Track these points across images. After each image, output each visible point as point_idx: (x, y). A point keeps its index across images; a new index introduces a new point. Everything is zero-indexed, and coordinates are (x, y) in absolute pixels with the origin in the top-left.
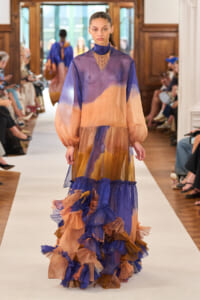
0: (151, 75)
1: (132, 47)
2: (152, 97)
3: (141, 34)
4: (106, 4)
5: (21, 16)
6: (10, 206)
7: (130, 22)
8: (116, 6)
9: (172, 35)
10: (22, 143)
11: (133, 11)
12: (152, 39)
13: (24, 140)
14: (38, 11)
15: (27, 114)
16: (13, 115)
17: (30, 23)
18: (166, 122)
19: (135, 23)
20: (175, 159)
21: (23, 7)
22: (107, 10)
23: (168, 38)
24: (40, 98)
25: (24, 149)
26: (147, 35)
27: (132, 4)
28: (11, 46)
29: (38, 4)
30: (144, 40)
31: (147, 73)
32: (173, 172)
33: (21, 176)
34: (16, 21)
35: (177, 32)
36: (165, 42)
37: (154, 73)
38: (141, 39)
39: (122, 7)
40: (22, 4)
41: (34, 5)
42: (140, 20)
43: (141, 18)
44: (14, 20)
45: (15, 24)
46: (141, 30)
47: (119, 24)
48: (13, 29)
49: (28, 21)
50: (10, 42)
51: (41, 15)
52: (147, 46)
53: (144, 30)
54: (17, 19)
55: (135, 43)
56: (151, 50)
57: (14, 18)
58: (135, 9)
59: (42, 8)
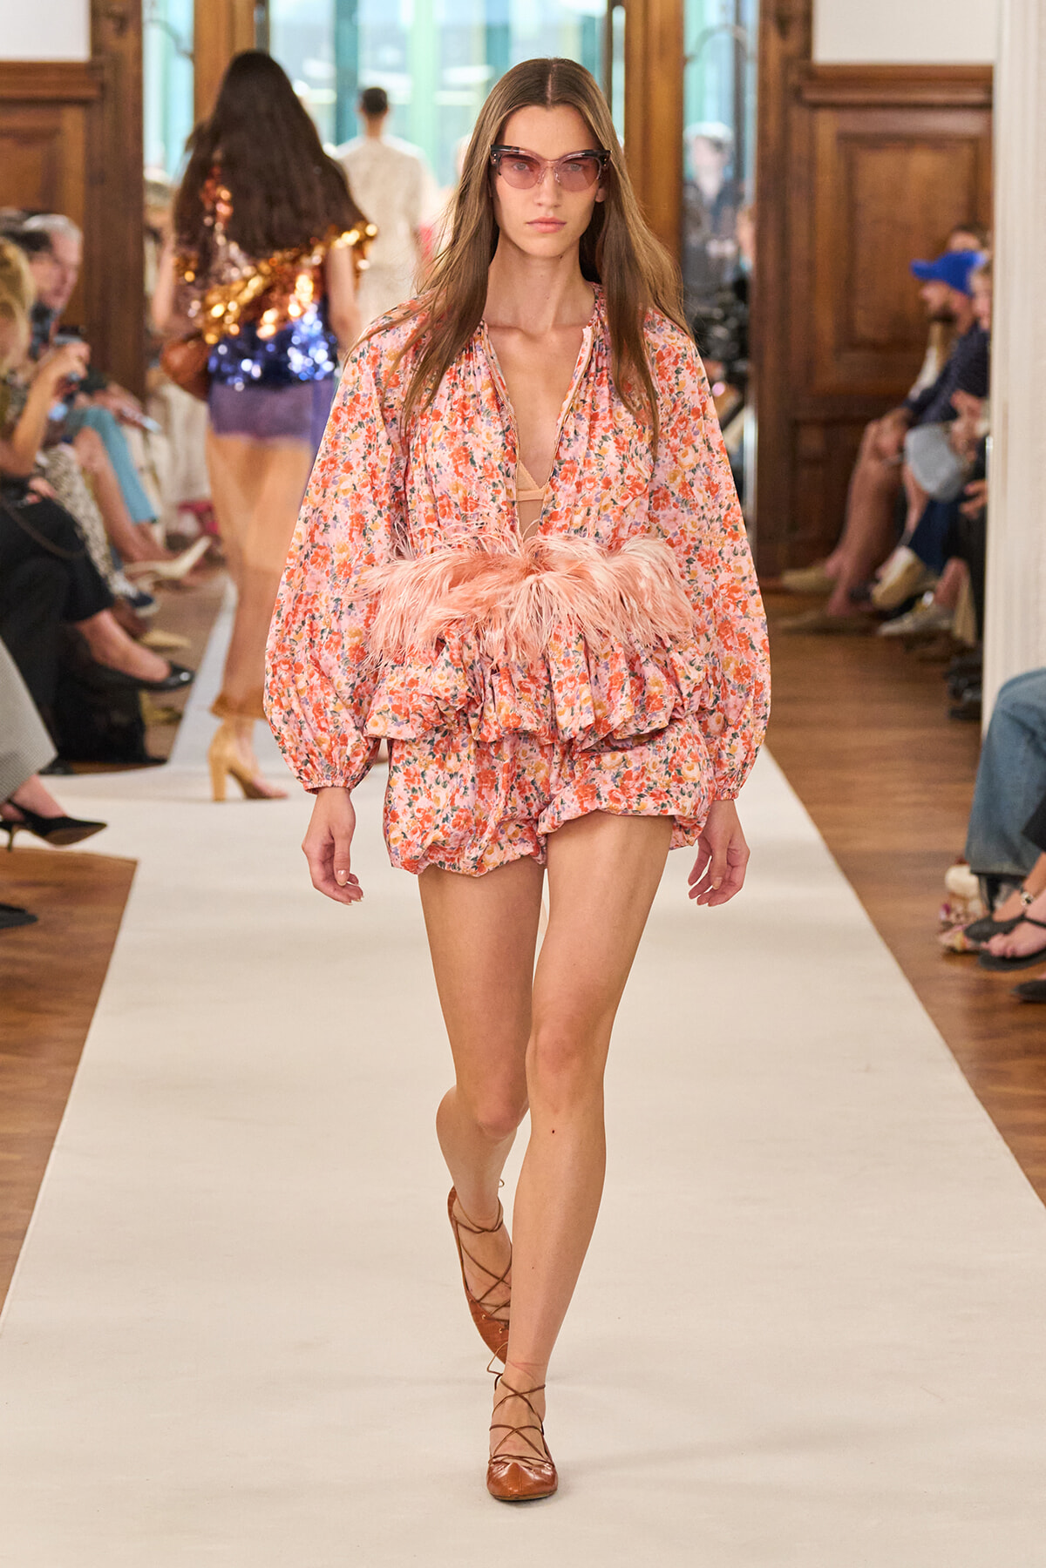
0: (849, 341)
1: (749, 186)
2: (851, 456)
3: (798, 115)
5: (147, 13)
6: (82, 1041)
7: (738, 46)
9: (964, 123)
10: (146, 699)
12: (851, 143)
13: (155, 687)
15: (177, 544)
16: (99, 552)
17: (195, 57)
18: (928, 599)
19: (763, 61)
20: (973, 793)
23: (937, 142)
26: (827, 126)
28: (95, 178)
30: (812, 163)
31: (826, 323)
32: (961, 862)
33: (141, 878)
34: (127, 44)
35: (986, 107)
36: (923, 163)
37: (865, 327)
38: (798, 146)
42: (793, 44)
43: (795, 32)
44: (112, 41)
45: (117, 62)
46: (794, 95)
47: (680, 63)
48: (103, 87)
49: (187, 44)
50: (89, 159)
51: (256, 14)
52: (827, 181)
53: (812, 95)
54: (131, 34)
55: (762, 166)
56: (850, 205)
57: (109, 26)
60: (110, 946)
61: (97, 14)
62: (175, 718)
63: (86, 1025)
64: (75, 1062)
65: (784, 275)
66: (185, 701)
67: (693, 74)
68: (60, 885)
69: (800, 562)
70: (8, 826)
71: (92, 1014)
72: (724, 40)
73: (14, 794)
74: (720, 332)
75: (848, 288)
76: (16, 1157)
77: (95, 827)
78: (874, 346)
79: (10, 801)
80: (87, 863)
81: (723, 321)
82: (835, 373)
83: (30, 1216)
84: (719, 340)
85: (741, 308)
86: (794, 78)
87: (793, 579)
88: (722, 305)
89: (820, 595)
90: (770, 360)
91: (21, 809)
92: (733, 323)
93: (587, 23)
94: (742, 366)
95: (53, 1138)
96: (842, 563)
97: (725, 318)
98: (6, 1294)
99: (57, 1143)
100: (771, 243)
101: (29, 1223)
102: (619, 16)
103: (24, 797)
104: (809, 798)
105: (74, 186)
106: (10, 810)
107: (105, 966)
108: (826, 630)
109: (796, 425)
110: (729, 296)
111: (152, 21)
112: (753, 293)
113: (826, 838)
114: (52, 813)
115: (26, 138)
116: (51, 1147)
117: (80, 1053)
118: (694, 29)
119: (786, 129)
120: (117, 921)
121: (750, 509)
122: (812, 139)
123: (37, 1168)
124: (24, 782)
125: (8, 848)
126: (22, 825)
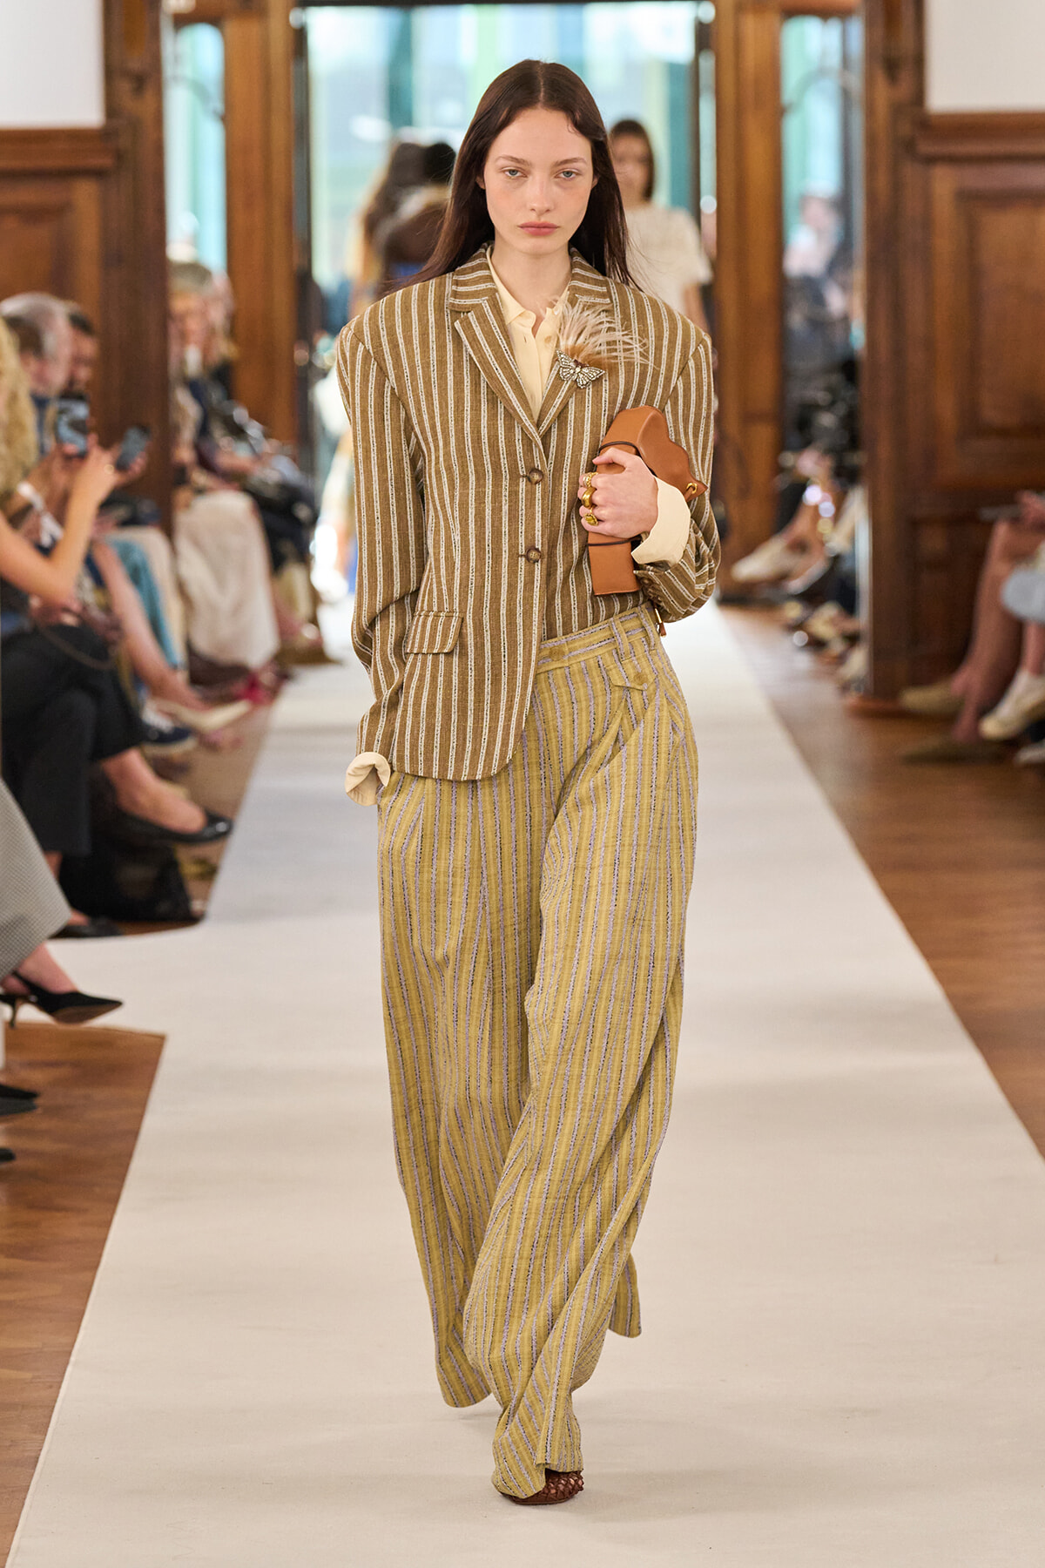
0: (973, 426)
3: (911, 171)
5: (169, 70)
6: (103, 1241)
7: (845, 94)
8: (759, 8)
11: (857, 29)
12: (970, 200)
13: (188, 839)
14: (279, 46)
17: (226, 119)
19: (870, 112)
21: (182, 21)
22: (704, 36)
24: (294, 574)
25: (193, 887)
26: (944, 182)
28: (112, 258)
30: (927, 223)
31: (947, 406)
33: (169, 1054)
34: (145, 106)
37: (992, 412)
38: (911, 206)
39: (791, 13)
41: (251, 8)
42: (905, 89)
43: (906, 78)
44: (127, 101)
45: (135, 127)
46: (906, 148)
47: (776, 113)
48: (119, 156)
49: (218, 104)
50: (105, 238)
51: (292, 68)
52: (945, 245)
53: (926, 148)
54: (149, 95)
55: (872, 228)
56: (972, 270)
57: (125, 86)
58: (870, 26)
59: (306, 24)
60: (134, 1134)
61: (112, 72)
62: (209, 872)
63: (107, 1225)
64: (94, 1267)
65: (898, 352)
66: (220, 854)
67: (792, 128)
68: (75, 1064)
69: (920, 680)
70: (11, 999)
71: (113, 1211)
72: (830, 86)
73: (21, 964)
74: (827, 420)
75: (971, 365)
76: (28, 1375)
77: (111, 1005)
78: (1003, 432)
79: (15, 974)
80: (110, 1039)
81: (830, 407)
82: (958, 464)
84: (827, 429)
85: (849, 393)
86: (906, 129)
87: (915, 698)
88: (830, 389)
89: (944, 719)
90: (884, 450)
91: (26, 982)
92: (842, 409)
93: (673, 69)
94: (852, 459)
95: (69, 1353)
96: (970, 678)
97: (833, 403)
98: (15, 1530)
99: (73, 1359)
100: (883, 318)
102: (707, 64)
103: (31, 968)
104: (931, 950)
105: (88, 270)
106: (14, 984)
107: (129, 1155)
108: (952, 758)
109: (914, 525)
110: (836, 379)
111: (175, 78)
112: (865, 375)
113: (952, 997)
114: (64, 988)
115: (33, 215)
117: (100, 1256)
118: (793, 74)
119: (897, 187)
120: (142, 1105)
121: (863, 618)
122: (927, 198)
123: (51, 1387)
124: (33, 950)
125: (12, 1024)
126: (26, 1000)
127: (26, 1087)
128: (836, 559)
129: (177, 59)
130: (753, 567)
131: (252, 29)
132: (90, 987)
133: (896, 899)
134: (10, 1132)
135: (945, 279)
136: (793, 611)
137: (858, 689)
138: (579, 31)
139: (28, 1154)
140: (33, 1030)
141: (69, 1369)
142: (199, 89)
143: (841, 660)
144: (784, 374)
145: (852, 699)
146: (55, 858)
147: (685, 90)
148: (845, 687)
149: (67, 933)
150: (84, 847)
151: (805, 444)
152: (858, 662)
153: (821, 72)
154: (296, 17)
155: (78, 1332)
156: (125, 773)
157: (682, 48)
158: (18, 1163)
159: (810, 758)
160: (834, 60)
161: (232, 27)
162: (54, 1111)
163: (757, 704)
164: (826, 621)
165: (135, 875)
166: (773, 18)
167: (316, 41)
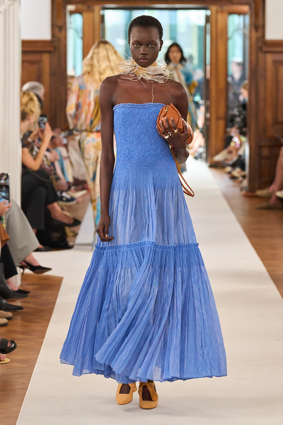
0: (276, 122)
3: (261, 55)
4: (206, 9)
5: (68, 25)
6: (46, 331)
7: (244, 35)
8: (222, 12)
10: (67, 229)
11: (247, 18)
12: (276, 63)
13: (70, 226)
14: (97, 19)
17: (83, 39)
19: (251, 39)
21: (72, 13)
22: (208, 19)
26: (270, 58)
27: (246, 8)
28: (53, 74)
29: (97, 8)
30: (265, 69)
31: (269, 116)
33: (64, 282)
34: (62, 35)
37: (281, 118)
38: (261, 64)
39: (231, 13)
40: (70, 7)
41: (90, 9)
42: (260, 34)
43: (260, 30)
44: (58, 34)
45: (59, 40)
46: (260, 49)
47: (226, 39)
48: (55, 47)
49: (81, 35)
50: (51, 69)
51: (101, 25)
52: (270, 74)
53: (265, 49)
54: (63, 32)
55: (251, 70)
56: (276, 81)
57: (57, 30)
58: (251, 17)
59: (104, 14)
60: (54, 303)
61: (53, 26)
62: (75, 235)
63: (47, 326)
64: (43, 337)
65: (257, 102)
66: (78, 230)
67: (230, 43)
68: (40, 284)
70: (23, 267)
71: (48, 323)
72: (241, 32)
73: (25, 258)
74: (238, 119)
75: (276, 106)
77: (49, 269)
79: (24, 261)
80: (49, 278)
81: (239, 116)
82: (271, 132)
83: (29, 383)
84: (238, 122)
85: (244, 112)
86: (260, 44)
87: (259, 193)
88: (239, 111)
89: (267, 198)
90: (253, 127)
91: (27, 263)
92: (242, 117)
93: (199, 27)
94: (244, 130)
95: (36, 360)
98: (21, 406)
99: (37, 362)
100: (253, 93)
101: (28, 385)
102: (208, 26)
103: (28, 259)
104: (263, 258)
105: (46, 77)
106: (24, 263)
107: (53, 309)
108: (269, 208)
109: (260, 147)
110: (241, 109)
111: (70, 28)
112: (248, 107)
113: (268, 271)
114: (37, 265)
115: (32, 63)
116: (36, 363)
117: (45, 335)
118: (231, 29)
119: (257, 59)
120: (57, 295)
121: (247, 172)
122: (265, 62)
123: (31, 369)
124: (29, 254)
125: (23, 274)
126: (27, 268)
127: (26, 290)
128: (240, 156)
129: (70, 23)
130: (218, 158)
131: (90, 15)
132: (43, 265)
133: (254, 245)
134: (22, 302)
135: (269, 83)
136: (229, 169)
137: (245, 190)
138: (175, 17)
139: (27, 308)
140: (28, 275)
141: (36, 364)
142: (76, 31)
143: (241, 182)
144: (228, 108)
145: (244, 192)
146: (35, 230)
147: (202, 33)
148: (242, 189)
149: (38, 250)
150: (43, 227)
151: (233, 126)
152: (245, 183)
153: (238, 29)
154: (102, 12)
155: (39, 354)
156: (53, 208)
157: (202, 22)
158: (24, 310)
159: (232, 207)
160: (242, 26)
161: (85, 14)
162: (34, 297)
163: (219, 193)
164: (237, 172)
165: (55, 235)
166: (226, 15)
167: (106, 19)
